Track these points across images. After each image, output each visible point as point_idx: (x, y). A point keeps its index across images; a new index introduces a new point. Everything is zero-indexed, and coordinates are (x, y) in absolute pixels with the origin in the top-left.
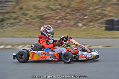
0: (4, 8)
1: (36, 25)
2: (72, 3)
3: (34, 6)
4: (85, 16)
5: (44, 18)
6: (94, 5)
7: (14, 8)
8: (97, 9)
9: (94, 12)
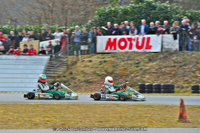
0: (56, 72)
1: (83, 88)
2: (116, 69)
3: (82, 72)
4: (127, 81)
5: (90, 82)
6: (135, 72)
7: (65, 72)
8: (137, 76)
9: (134, 79)
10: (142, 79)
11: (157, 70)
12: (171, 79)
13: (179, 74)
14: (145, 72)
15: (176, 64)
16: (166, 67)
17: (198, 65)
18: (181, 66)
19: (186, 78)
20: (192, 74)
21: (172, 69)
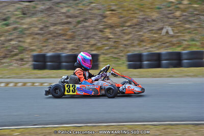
10: (20, 44)
11: (41, 29)
12: (68, 44)
13: (79, 35)
14: (23, 33)
15: (69, 20)
16: (55, 24)
17: (105, 20)
18: (79, 22)
19: (92, 42)
20: (100, 34)
21: (66, 27)
